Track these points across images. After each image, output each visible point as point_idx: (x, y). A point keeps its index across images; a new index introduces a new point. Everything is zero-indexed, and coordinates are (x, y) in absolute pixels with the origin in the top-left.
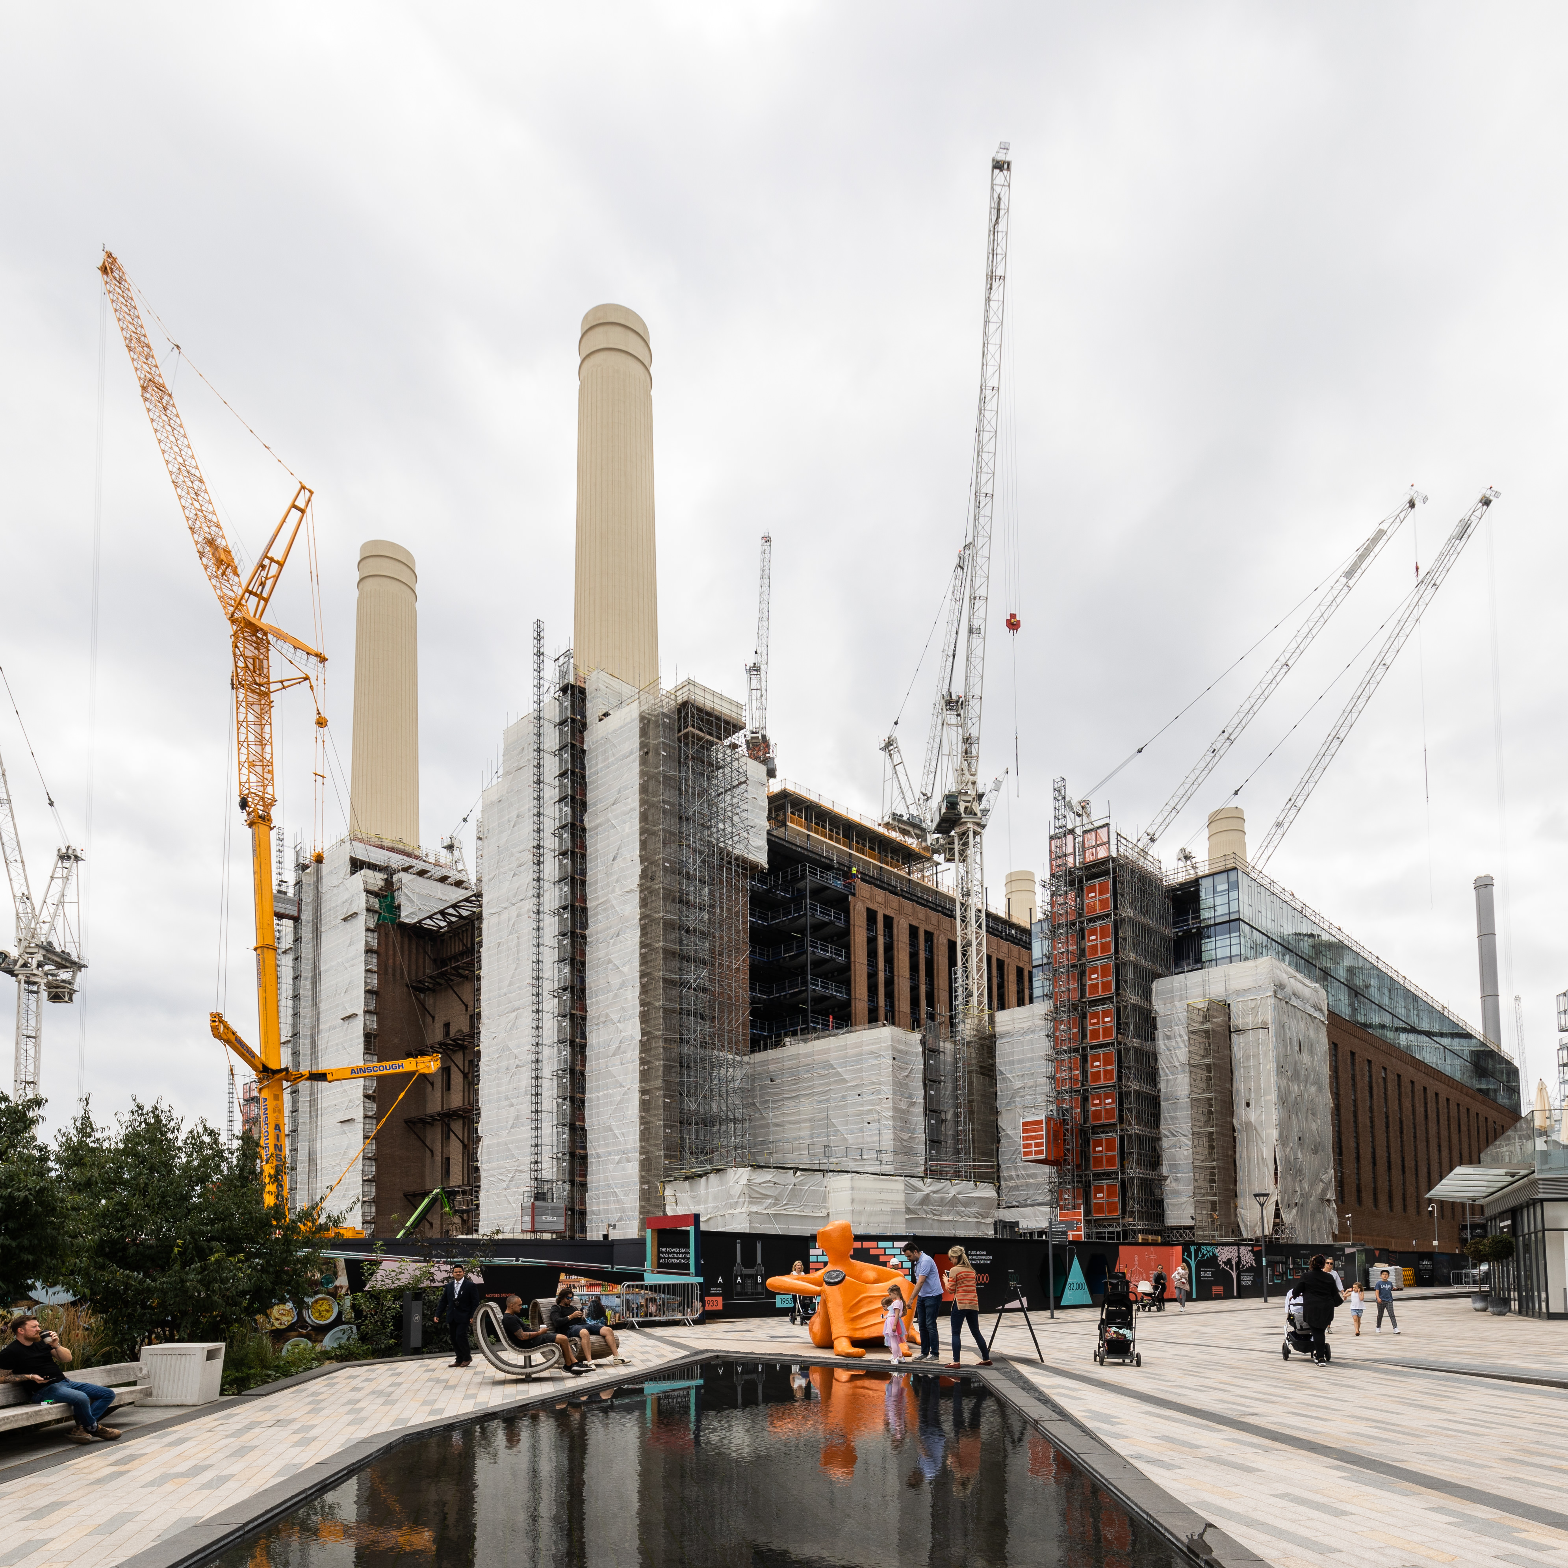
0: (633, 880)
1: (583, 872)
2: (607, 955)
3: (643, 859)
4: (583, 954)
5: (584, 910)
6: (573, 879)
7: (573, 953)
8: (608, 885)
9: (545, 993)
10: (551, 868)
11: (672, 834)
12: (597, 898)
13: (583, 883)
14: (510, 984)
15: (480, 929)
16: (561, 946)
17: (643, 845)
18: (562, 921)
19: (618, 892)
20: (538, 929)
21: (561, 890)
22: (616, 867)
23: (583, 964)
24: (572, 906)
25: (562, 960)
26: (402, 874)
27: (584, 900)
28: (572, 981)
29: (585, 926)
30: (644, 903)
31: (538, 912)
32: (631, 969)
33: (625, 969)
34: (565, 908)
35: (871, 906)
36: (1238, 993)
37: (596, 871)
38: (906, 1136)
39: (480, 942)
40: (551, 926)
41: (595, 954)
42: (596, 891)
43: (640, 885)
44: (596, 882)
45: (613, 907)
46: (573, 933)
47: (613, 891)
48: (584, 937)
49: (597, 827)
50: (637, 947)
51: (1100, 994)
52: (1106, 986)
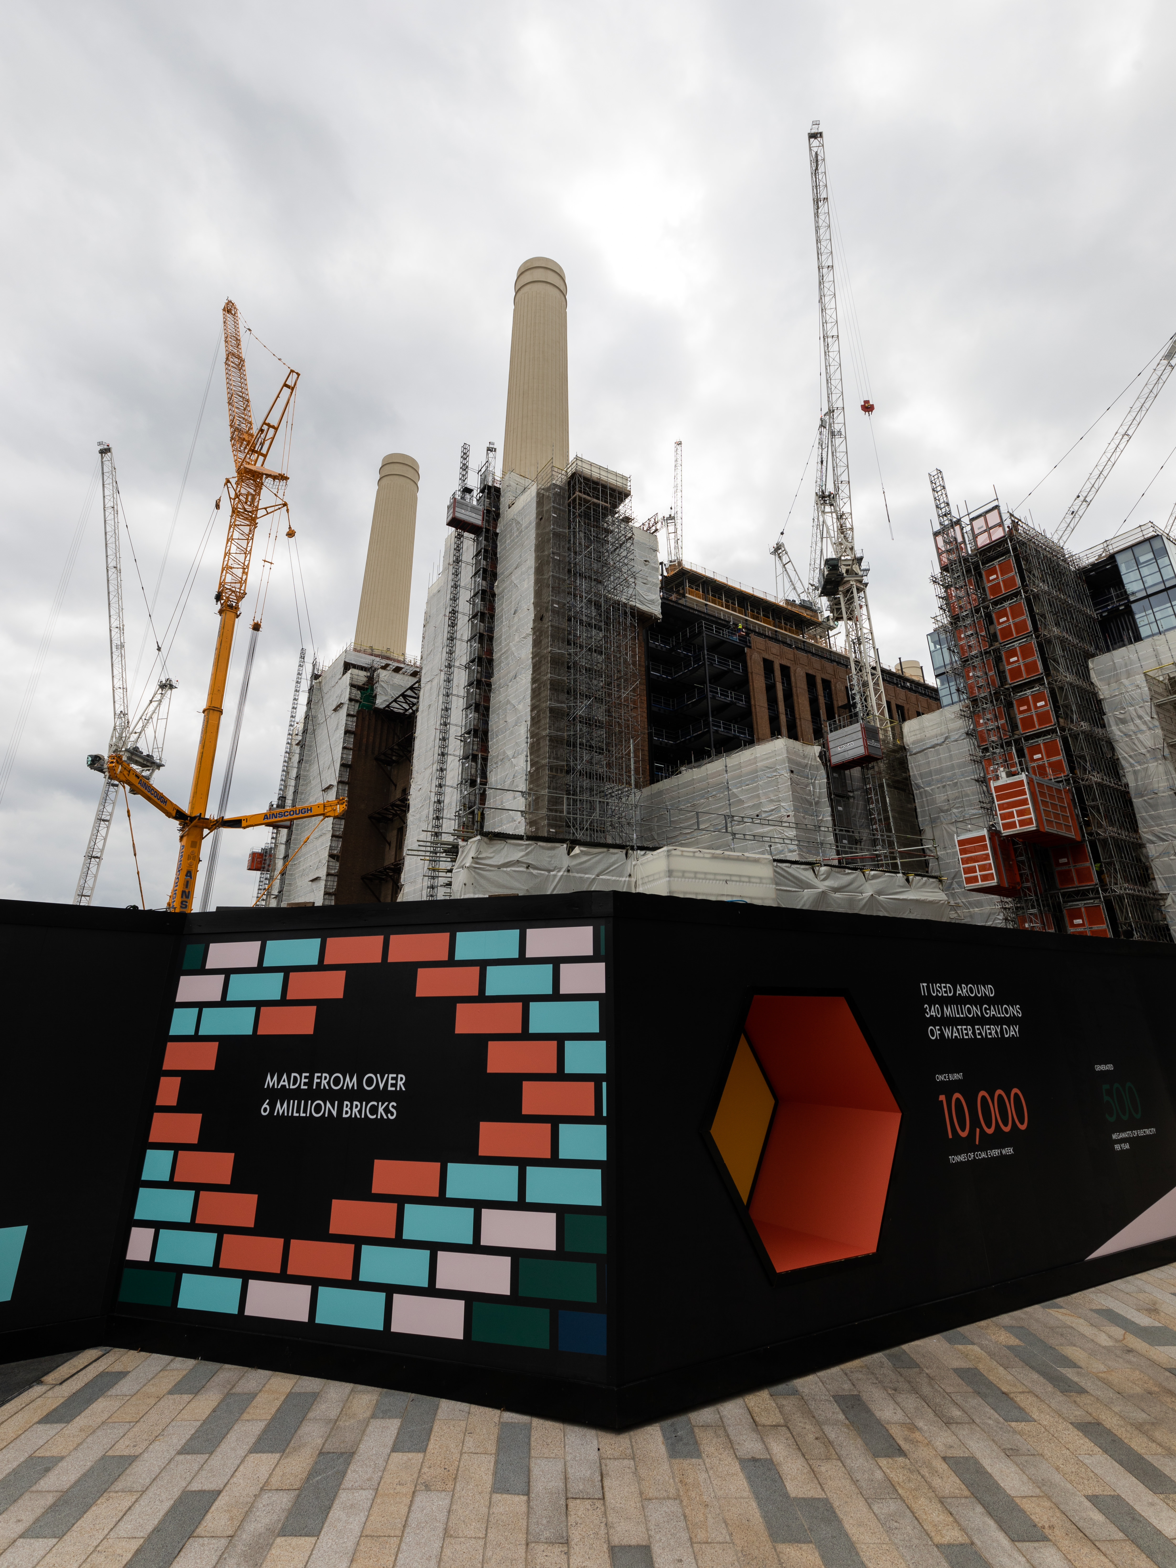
0: (528, 626)
1: (491, 629)
2: (506, 697)
6: (482, 636)
7: (479, 700)
8: (509, 636)
9: (451, 738)
10: (465, 629)
11: (561, 580)
12: (501, 649)
13: (491, 638)
16: (469, 694)
17: (537, 592)
18: (471, 673)
20: (449, 680)
21: (471, 646)
22: (516, 619)
23: (487, 709)
24: (481, 659)
25: (468, 707)
26: (380, 671)
27: (491, 652)
28: (477, 724)
29: (491, 674)
30: (536, 643)
31: (450, 666)
32: (524, 705)
33: (520, 706)
34: (473, 661)
35: (767, 657)
37: (501, 627)
41: (497, 699)
42: (500, 644)
43: (534, 628)
44: (501, 636)
45: (512, 654)
46: (479, 682)
47: (513, 640)
48: (489, 684)
49: (504, 591)
50: (530, 683)
51: (1025, 677)
52: (1031, 667)
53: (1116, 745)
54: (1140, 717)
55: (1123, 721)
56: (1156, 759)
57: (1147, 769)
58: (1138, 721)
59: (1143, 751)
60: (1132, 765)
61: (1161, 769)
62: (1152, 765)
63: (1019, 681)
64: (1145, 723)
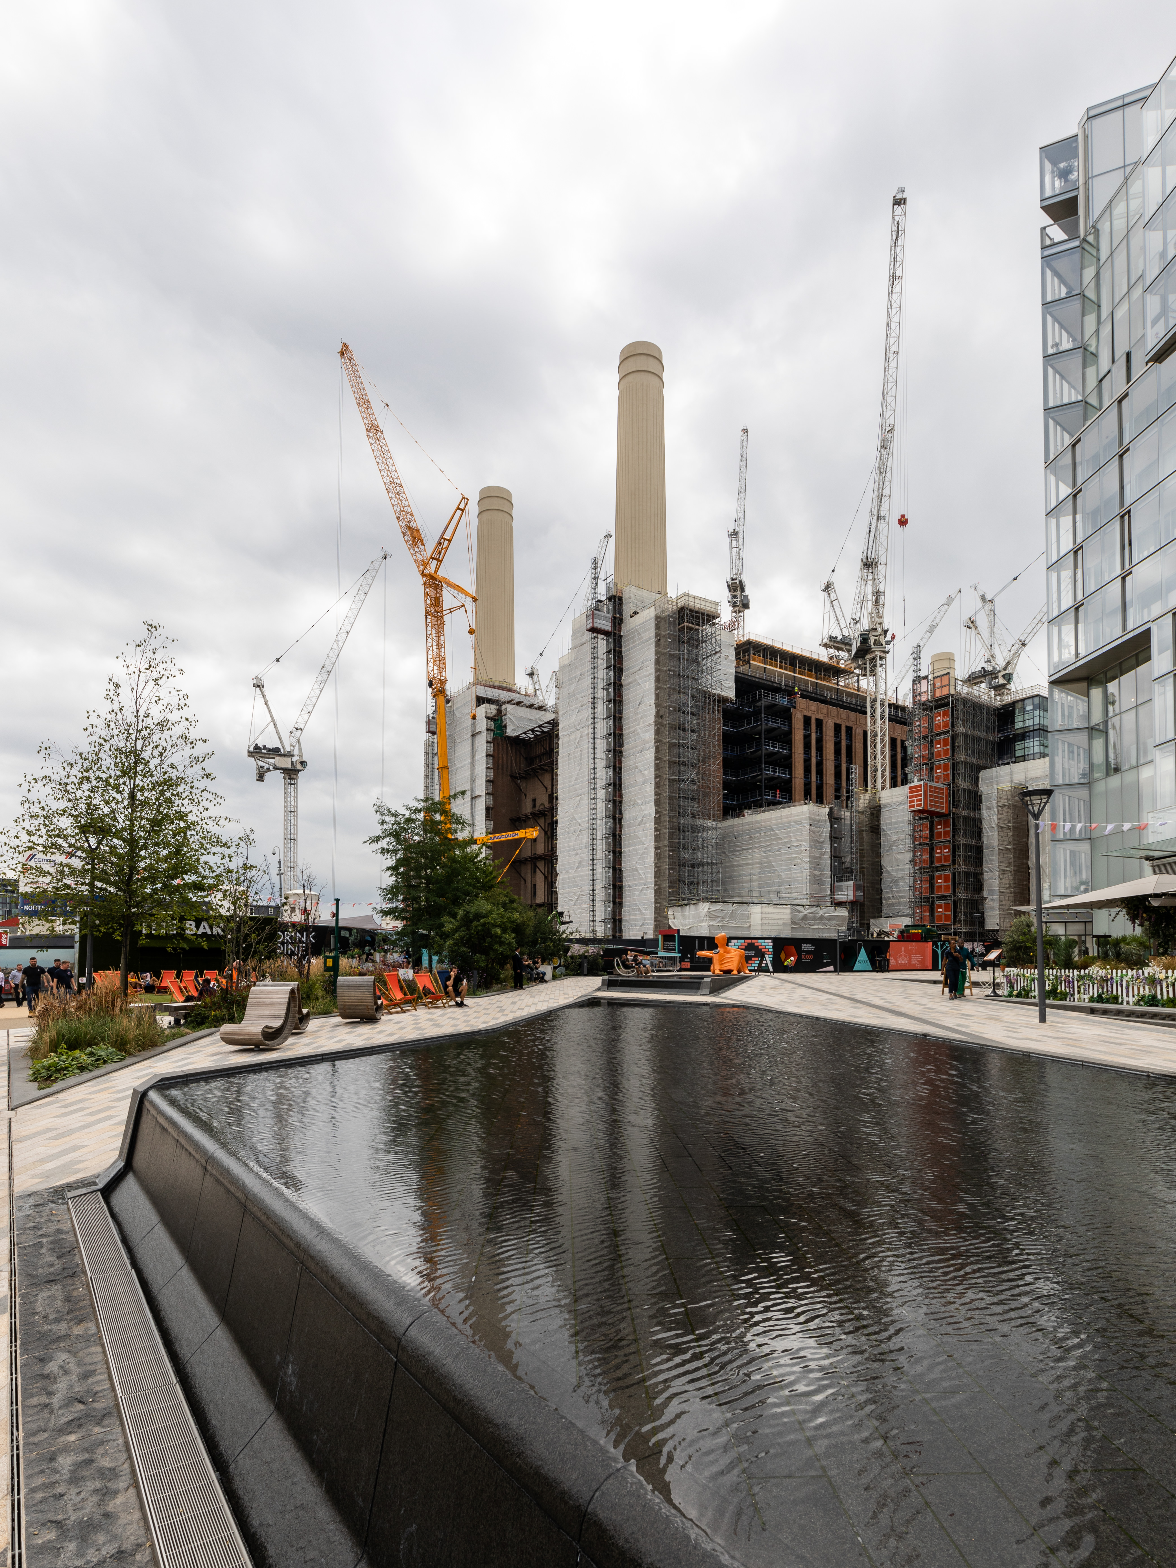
0: (651, 718)
1: (621, 712)
2: (635, 763)
3: (657, 705)
4: (621, 762)
5: (621, 735)
6: (614, 716)
7: (615, 762)
8: (635, 720)
9: (599, 788)
10: (602, 709)
11: (674, 689)
12: (629, 728)
13: (621, 718)
14: (576, 779)
15: (557, 744)
16: (607, 758)
17: (657, 696)
18: (608, 743)
19: (642, 725)
20: (594, 748)
21: (607, 723)
22: (640, 710)
23: (620, 769)
24: (614, 733)
25: (608, 767)
26: (507, 705)
27: (621, 729)
28: (614, 779)
29: (621, 745)
30: (657, 732)
31: (594, 738)
32: (649, 773)
33: (646, 773)
34: (610, 735)
35: (807, 713)
36: (1032, 779)
37: (628, 711)
38: (818, 873)
39: (558, 752)
40: (602, 746)
41: (628, 763)
42: (628, 724)
43: (655, 722)
44: (628, 718)
45: (638, 734)
46: (614, 750)
47: (639, 724)
48: (621, 752)
49: (629, 683)
50: (653, 759)
64: (996, 813)
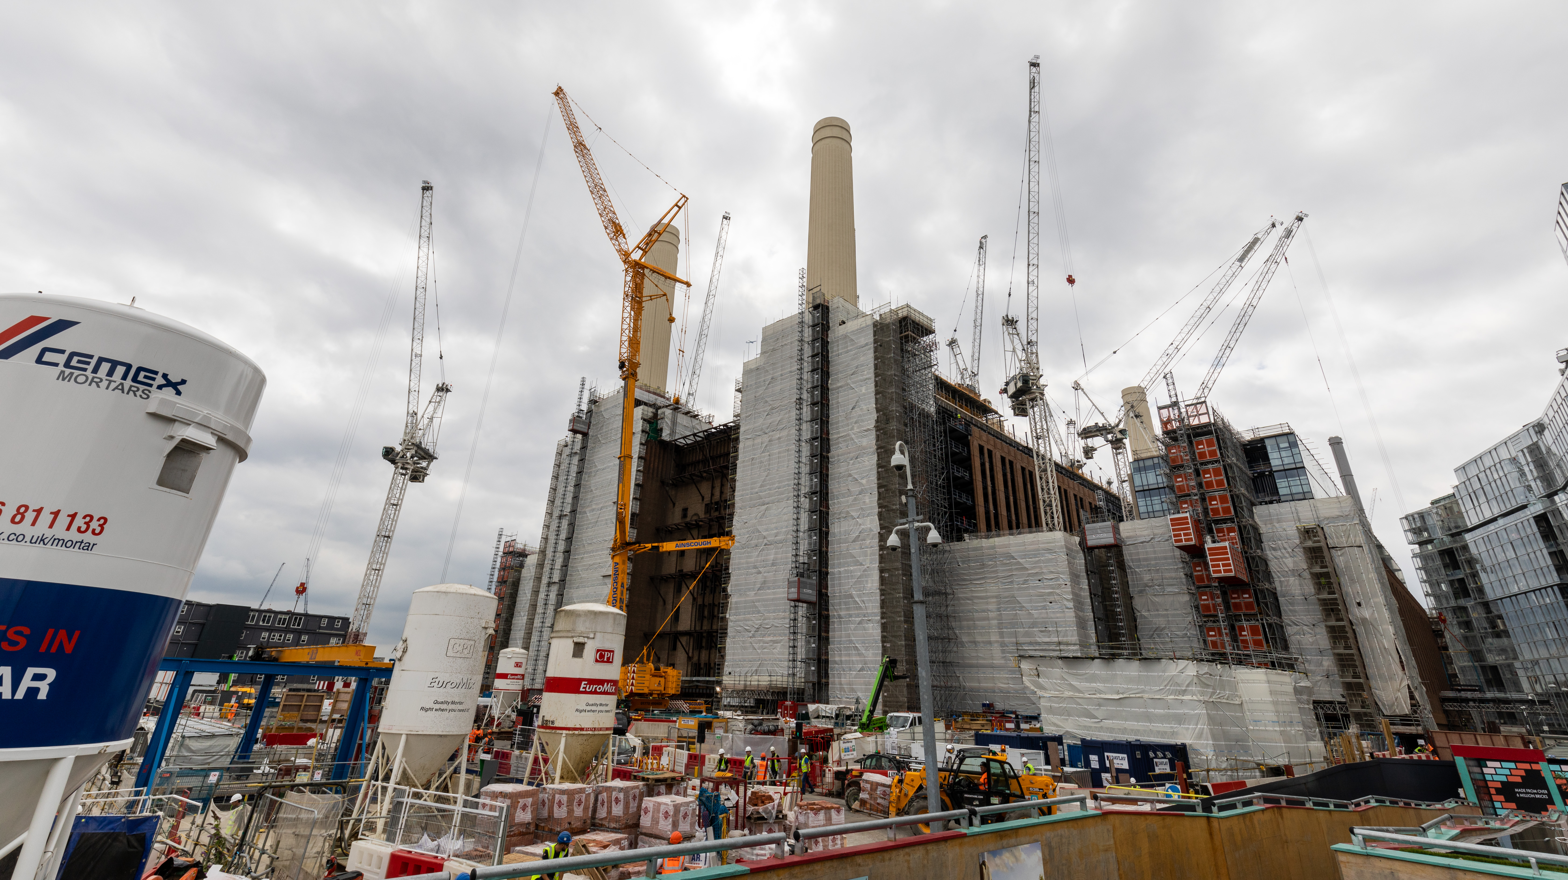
0: (870, 423)
3: (878, 410)
4: (827, 469)
6: (820, 420)
7: (820, 469)
8: (847, 425)
9: (803, 496)
10: (807, 413)
12: (839, 433)
13: (827, 423)
16: (812, 464)
17: (878, 401)
18: (813, 447)
19: (858, 431)
21: (813, 427)
22: (855, 414)
23: (827, 477)
24: (820, 438)
25: (813, 473)
27: (828, 434)
28: (820, 487)
29: (828, 451)
30: (879, 438)
31: (799, 441)
32: (869, 481)
34: (815, 439)
37: (838, 414)
41: (836, 470)
42: (837, 428)
43: (876, 426)
44: (838, 423)
45: (852, 439)
46: (820, 455)
47: (852, 430)
49: (839, 388)
51: (1222, 515)
52: (1226, 510)
53: (1269, 563)
54: (1285, 549)
55: (1274, 549)
56: (1294, 576)
57: (1288, 581)
58: (1283, 551)
59: (1286, 569)
60: (1279, 577)
61: (1297, 582)
62: (1292, 579)
63: (1217, 517)
64: (1288, 552)
